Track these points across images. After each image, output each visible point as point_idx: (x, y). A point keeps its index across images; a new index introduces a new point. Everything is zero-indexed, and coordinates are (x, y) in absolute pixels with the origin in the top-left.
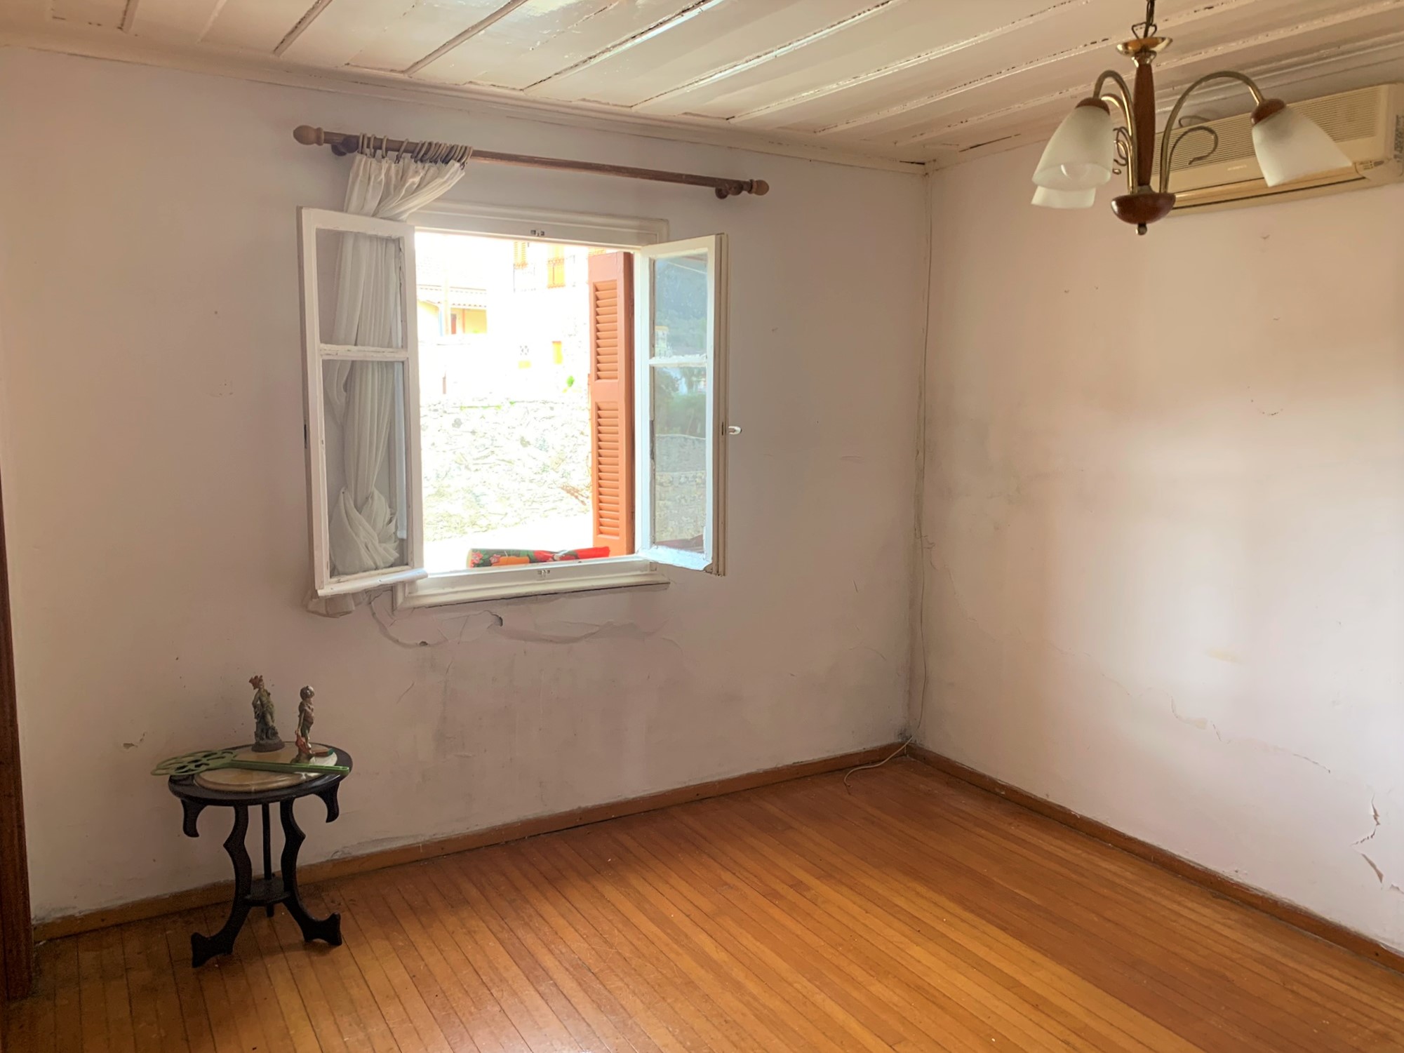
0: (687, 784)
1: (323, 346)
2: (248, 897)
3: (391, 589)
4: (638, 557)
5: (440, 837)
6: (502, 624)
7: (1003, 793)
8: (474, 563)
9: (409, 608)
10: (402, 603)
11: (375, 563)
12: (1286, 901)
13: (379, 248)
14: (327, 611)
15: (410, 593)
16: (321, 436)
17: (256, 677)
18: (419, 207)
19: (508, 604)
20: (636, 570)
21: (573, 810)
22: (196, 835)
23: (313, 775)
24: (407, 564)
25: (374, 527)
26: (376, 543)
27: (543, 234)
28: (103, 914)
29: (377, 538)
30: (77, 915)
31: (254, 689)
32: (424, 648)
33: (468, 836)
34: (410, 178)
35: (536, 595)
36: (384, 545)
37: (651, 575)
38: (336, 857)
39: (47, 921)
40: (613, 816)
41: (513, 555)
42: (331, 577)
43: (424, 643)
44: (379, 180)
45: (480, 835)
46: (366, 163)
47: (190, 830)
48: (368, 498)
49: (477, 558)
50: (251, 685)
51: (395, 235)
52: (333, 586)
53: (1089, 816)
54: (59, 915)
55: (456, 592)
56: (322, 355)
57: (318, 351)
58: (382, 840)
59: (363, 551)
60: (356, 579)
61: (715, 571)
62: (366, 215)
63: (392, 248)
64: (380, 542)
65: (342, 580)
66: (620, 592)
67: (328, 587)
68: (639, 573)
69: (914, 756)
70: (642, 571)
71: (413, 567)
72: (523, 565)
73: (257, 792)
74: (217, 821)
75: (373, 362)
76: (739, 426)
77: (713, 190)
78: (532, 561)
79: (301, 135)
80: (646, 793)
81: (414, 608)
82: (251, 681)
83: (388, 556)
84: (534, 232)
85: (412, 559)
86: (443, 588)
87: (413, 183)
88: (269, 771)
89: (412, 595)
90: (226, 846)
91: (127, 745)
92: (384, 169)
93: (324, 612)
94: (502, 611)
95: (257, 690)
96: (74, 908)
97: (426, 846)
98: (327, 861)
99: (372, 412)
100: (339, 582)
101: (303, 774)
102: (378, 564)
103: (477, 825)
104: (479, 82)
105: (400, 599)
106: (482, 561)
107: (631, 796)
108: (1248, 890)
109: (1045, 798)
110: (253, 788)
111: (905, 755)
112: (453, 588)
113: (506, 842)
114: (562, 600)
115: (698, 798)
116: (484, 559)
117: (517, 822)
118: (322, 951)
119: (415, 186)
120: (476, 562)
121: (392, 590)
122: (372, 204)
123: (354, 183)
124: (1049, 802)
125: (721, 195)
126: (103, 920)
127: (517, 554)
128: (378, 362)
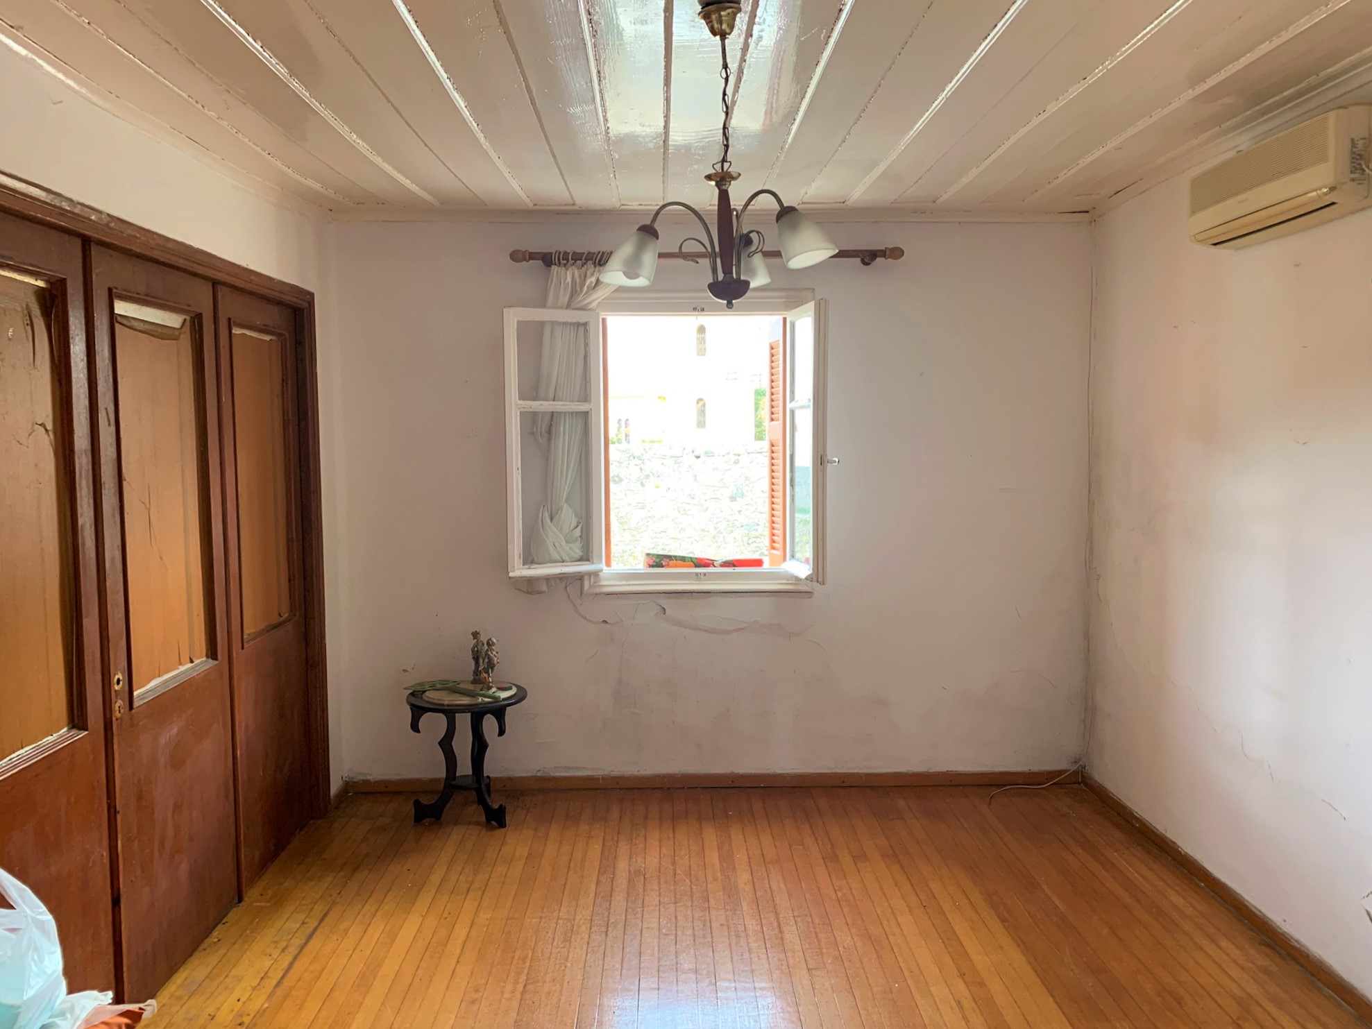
0: (834, 771)
1: (521, 402)
2: (453, 783)
3: (580, 577)
4: (780, 569)
5: (616, 773)
6: (665, 614)
7: (1137, 825)
8: (649, 565)
9: (592, 594)
10: (588, 589)
11: (562, 558)
12: (1318, 956)
13: (572, 331)
14: (527, 590)
15: (595, 583)
16: (517, 464)
17: (476, 631)
18: (603, 297)
19: (669, 598)
20: (782, 579)
21: (726, 774)
22: (419, 732)
23: (487, 700)
24: (589, 561)
25: (560, 531)
26: (564, 543)
27: (703, 310)
28: (386, 783)
29: (563, 540)
30: (371, 780)
31: (474, 639)
32: (605, 625)
33: (638, 777)
34: (589, 278)
35: (691, 592)
36: (570, 545)
37: (795, 584)
38: (539, 774)
39: (355, 780)
40: (762, 785)
41: (680, 560)
42: (523, 565)
43: (605, 622)
44: (567, 282)
45: (647, 779)
46: (557, 272)
47: (415, 727)
48: (560, 509)
49: (651, 561)
50: (472, 636)
51: (582, 320)
52: (522, 571)
53: (1191, 854)
54: (362, 778)
55: (629, 585)
56: (519, 409)
57: (515, 407)
58: (573, 768)
59: (551, 549)
60: (543, 568)
61: (815, 579)
62: (561, 308)
63: (581, 329)
64: (567, 542)
65: (532, 567)
66: (767, 596)
67: (520, 571)
68: (785, 582)
69: (1086, 785)
70: (788, 580)
71: (593, 563)
72: (686, 568)
73: (448, 705)
74: (434, 724)
75: (565, 413)
76: (836, 457)
77: (858, 260)
78: (696, 566)
79: (517, 256)
80: (793, 771)
81: (597, 594)
82: (472, 634)
83: (573, 553)
84: (695, 309)
85: (592, 557)
86: (620, 581)
87: (591, 282)
88: (461, 693)
89: (597, 584)
90: (440, 743)
91: (405, 671)
92: (568, 275)
93: (525, 590)
94: (665, 602)
95: (476, 640)
96: (371, 775)
97: (604, 778)
98: (532, 776)
99: (563, 451)
100: (529, 568)
101: (480, 698)
102: (564, 558)
103: (646, 770)
104: (630, 204)
105: (586, 587)
106: (655, 564)
107: (779, 771)
108: (1290, 940)
109: (1164, 833)
110: (446, 703)
111: (1080, 784)
112: (627, 581)
113: (669, 788)
114: (715, 598)
115: (843, 785)
116: (659, 561)
117: (678, 774)
118: (492, 828)
119: (594, 284)
120: (651, 564)
121: (581, 579)
122: (564, 299)
123: (550, 286)
124: (1166, 837)
125: (865, 263)
126: (386, 787)
127: (683, 559)
128: (569, 412)
